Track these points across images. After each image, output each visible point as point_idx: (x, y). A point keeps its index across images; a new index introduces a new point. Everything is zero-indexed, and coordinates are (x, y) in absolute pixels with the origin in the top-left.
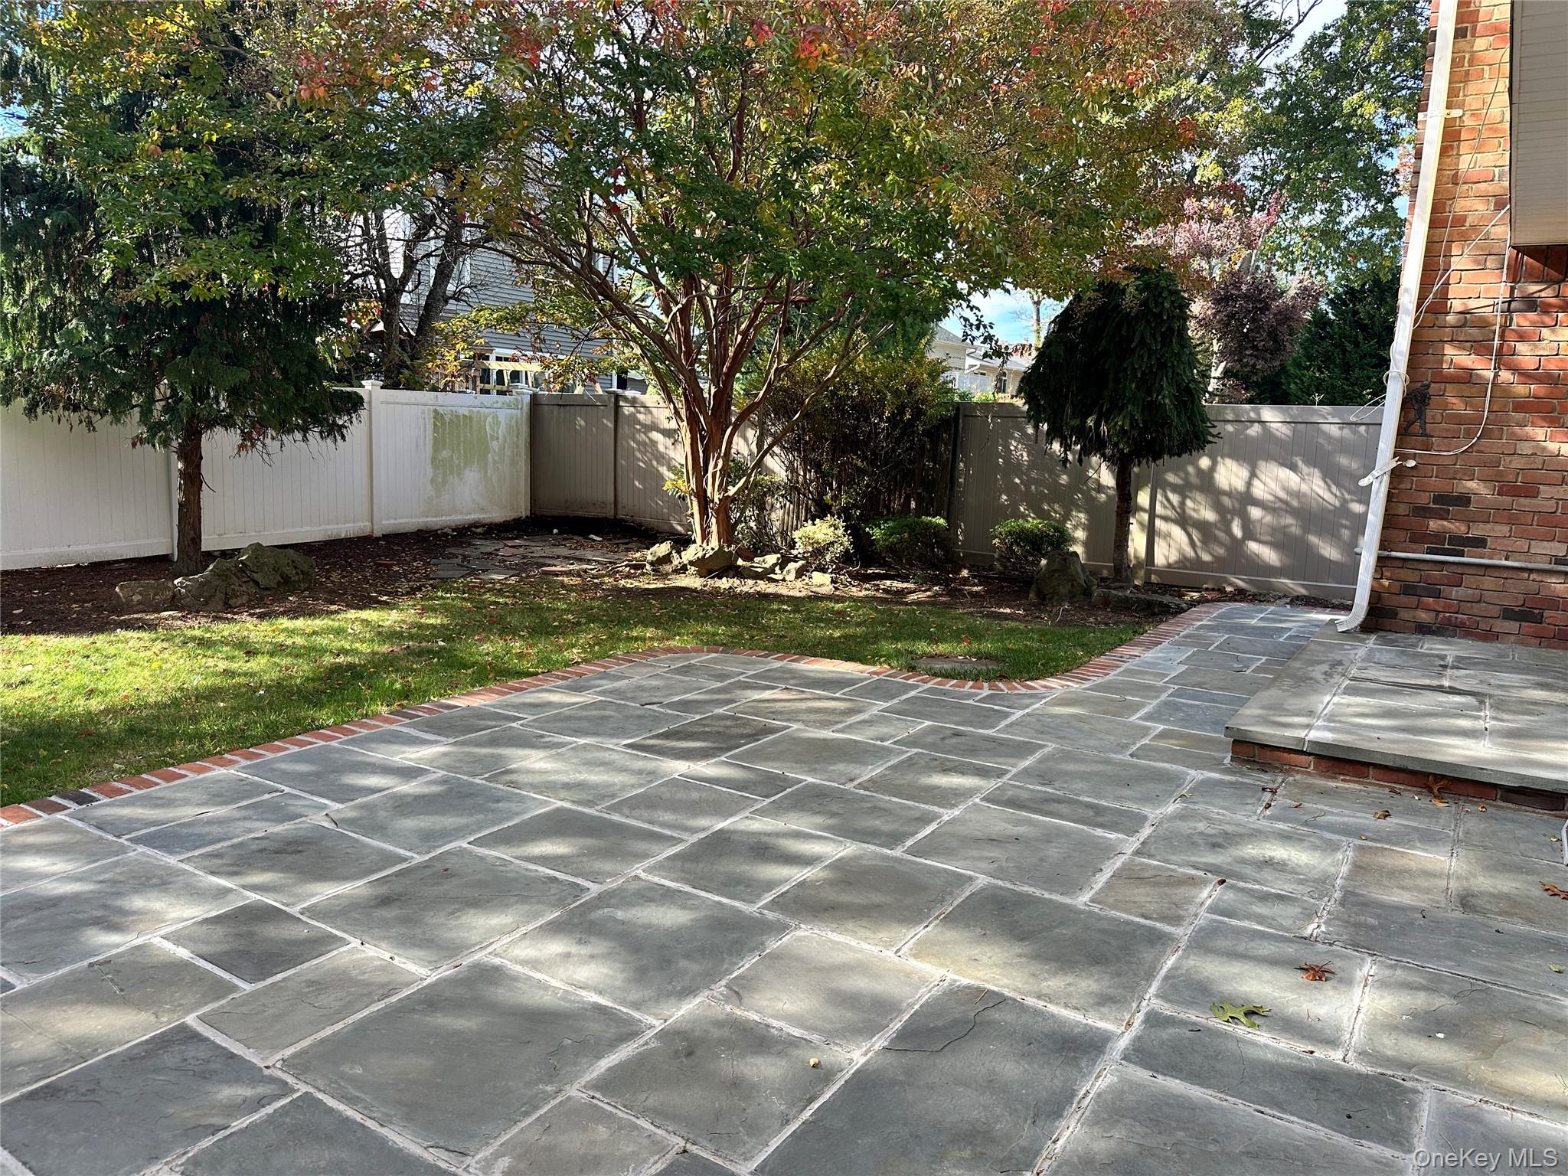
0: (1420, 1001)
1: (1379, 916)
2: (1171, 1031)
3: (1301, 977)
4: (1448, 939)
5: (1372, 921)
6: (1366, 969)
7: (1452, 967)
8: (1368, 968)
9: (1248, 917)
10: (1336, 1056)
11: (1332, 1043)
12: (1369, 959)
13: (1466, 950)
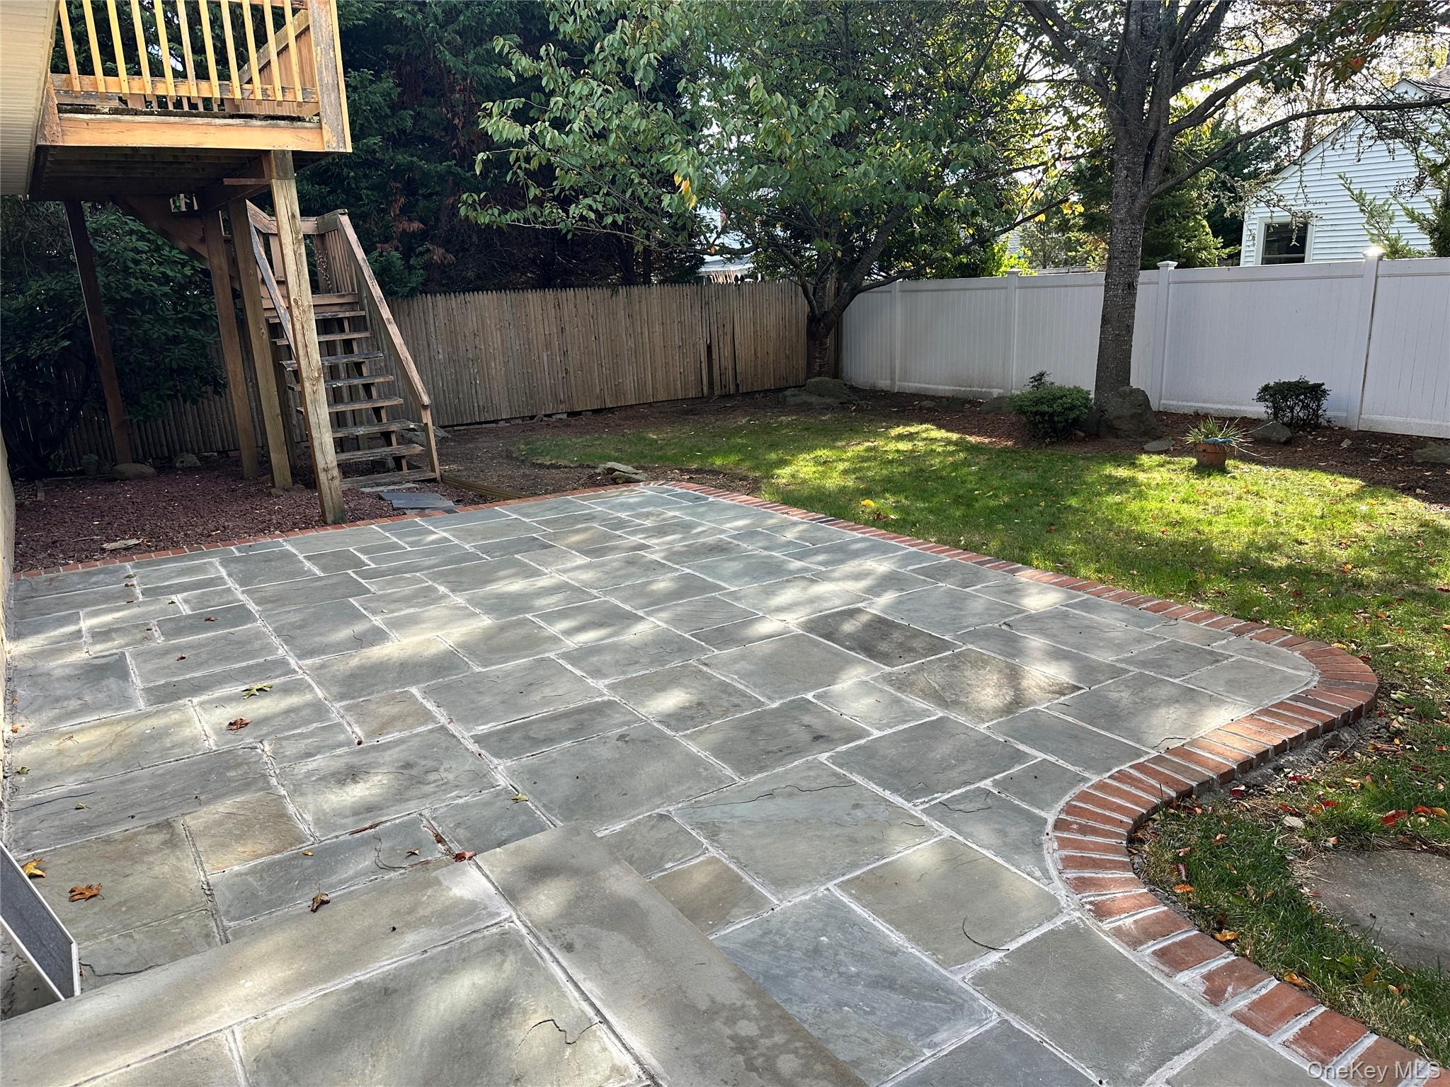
0: (168, 742)
1: (230, 780)
2: (279, 673)
3: (247, 719)
4: (169, 789)
5: (232, 774)
6: (212, 742)
7: (157, 770)
8: (211, 744)
9: (312, 734)
10: (196, 700)
11: (201, 704)
12: (214, 748)
13: (153, 787)
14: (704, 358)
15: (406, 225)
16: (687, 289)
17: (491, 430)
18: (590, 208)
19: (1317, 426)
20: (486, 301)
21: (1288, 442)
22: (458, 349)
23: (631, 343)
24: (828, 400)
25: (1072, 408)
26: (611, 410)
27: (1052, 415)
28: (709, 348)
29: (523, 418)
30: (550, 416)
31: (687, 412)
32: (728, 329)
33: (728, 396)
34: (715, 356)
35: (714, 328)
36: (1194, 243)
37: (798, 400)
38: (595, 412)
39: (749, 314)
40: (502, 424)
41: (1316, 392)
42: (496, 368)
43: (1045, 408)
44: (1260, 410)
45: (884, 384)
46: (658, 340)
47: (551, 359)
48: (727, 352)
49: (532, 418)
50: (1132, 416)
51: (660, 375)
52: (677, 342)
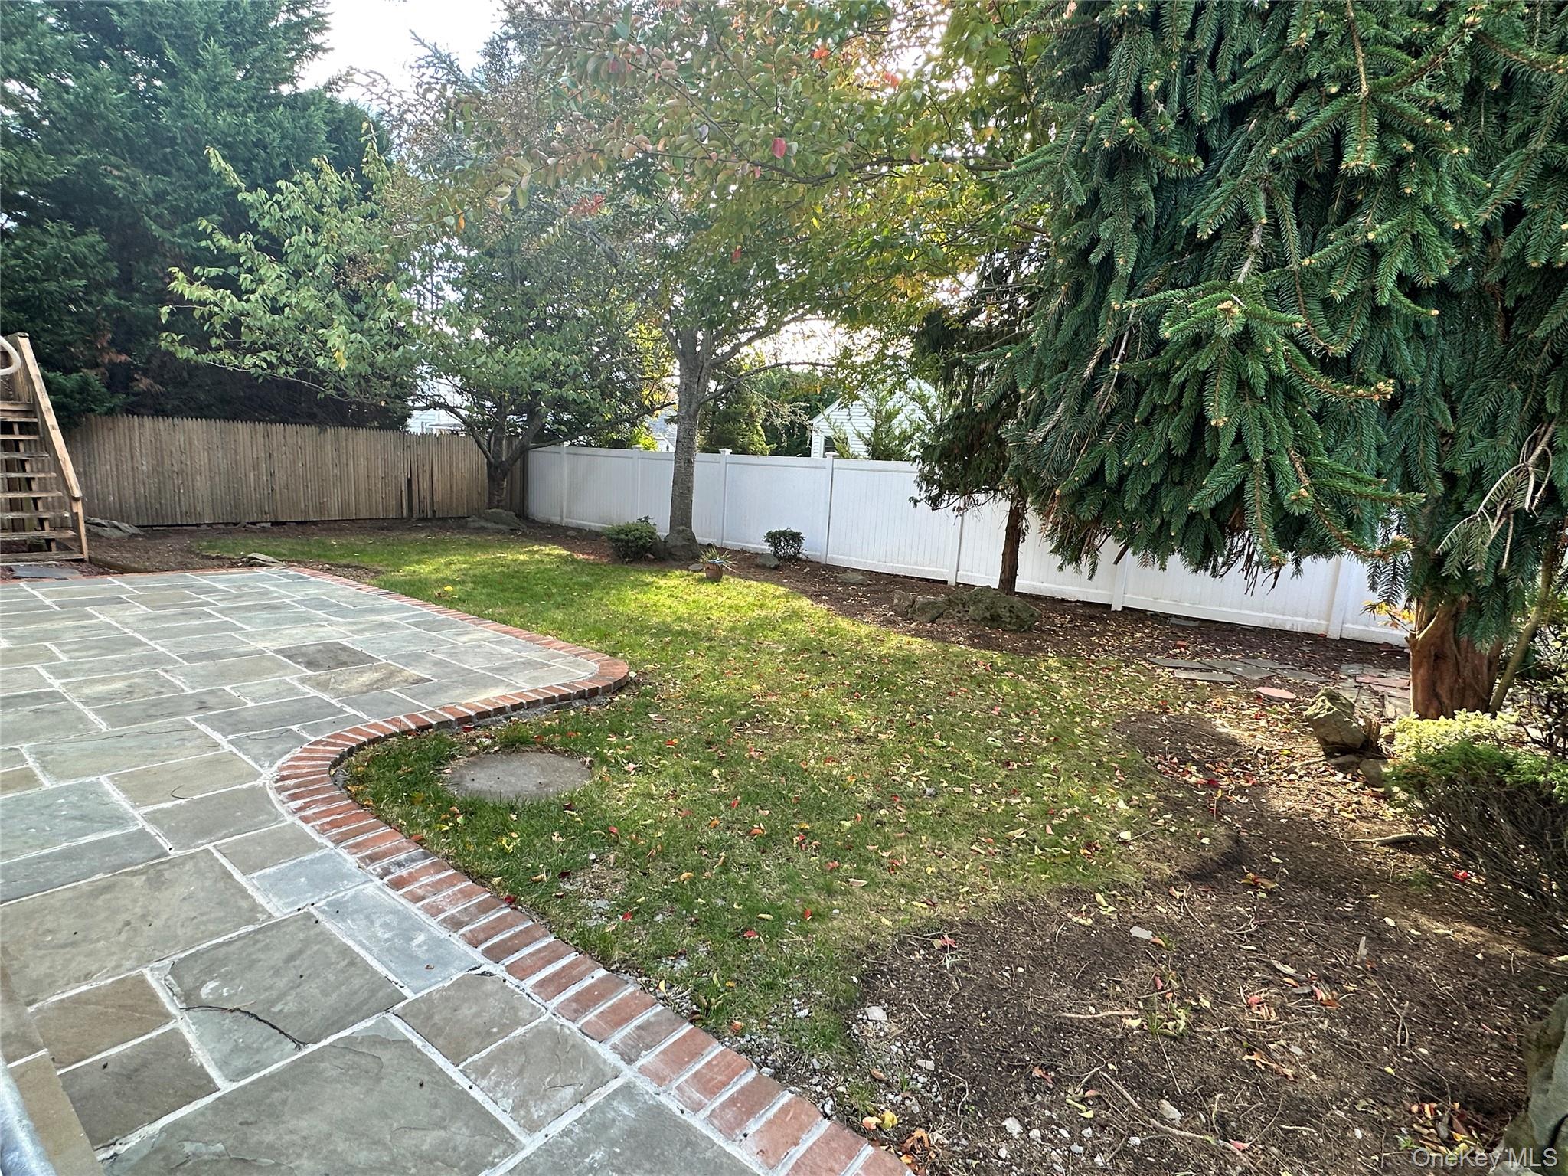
14: (404, 488)
15: (113, 356)
16: (391, 434)
17: (192, 531)
18: (265, 360)
19: (799, 559)
20: (195, 427)
21: (776, 568)
22: (163, 463)
23: (337, 471)
24: (501, 526)
25: (641, 538)
26: (315, 523)
27: (627, 542)
28: (410, 481)
29: (227, 524)
30: (254, 524)
31: (387, 529)
32: (427, 468)
33: (426, 519)
34: (415, 487)
35: (414, 467)
36: (746, 440)
37: (477, 525)
38: (298, 523)
39: (446, 458)
40: (204, 527)
41: (796, 538)
42: (201, 484)
43: (623, 537)
44: (767, 548)
45: (556, 519)
46: (362, 471)
47: (258, 478)
48: (426, 485)
49: (235, 524)
50: (683, 546)
51: (363, 498)
52: (380, 473)
